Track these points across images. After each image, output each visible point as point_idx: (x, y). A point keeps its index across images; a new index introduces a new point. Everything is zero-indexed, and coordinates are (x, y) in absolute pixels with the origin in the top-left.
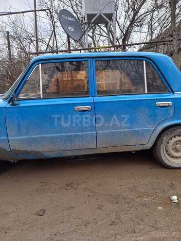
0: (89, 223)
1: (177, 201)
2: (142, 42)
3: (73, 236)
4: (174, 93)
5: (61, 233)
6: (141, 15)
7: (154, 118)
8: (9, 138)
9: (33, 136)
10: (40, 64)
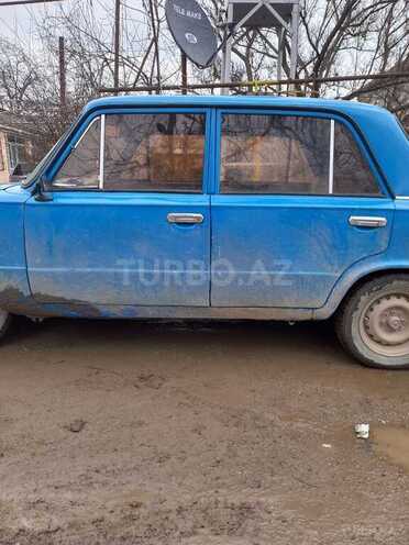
0: (168, 457)
1: (366, 436)
2: (359, 73)
3: (130, 478)
4: (393, 198)
5: (108, 469)
6: (365, 10)
7: (342, 252)
8: (29, 269)
9: (78, 270)
10: (103, 116)
